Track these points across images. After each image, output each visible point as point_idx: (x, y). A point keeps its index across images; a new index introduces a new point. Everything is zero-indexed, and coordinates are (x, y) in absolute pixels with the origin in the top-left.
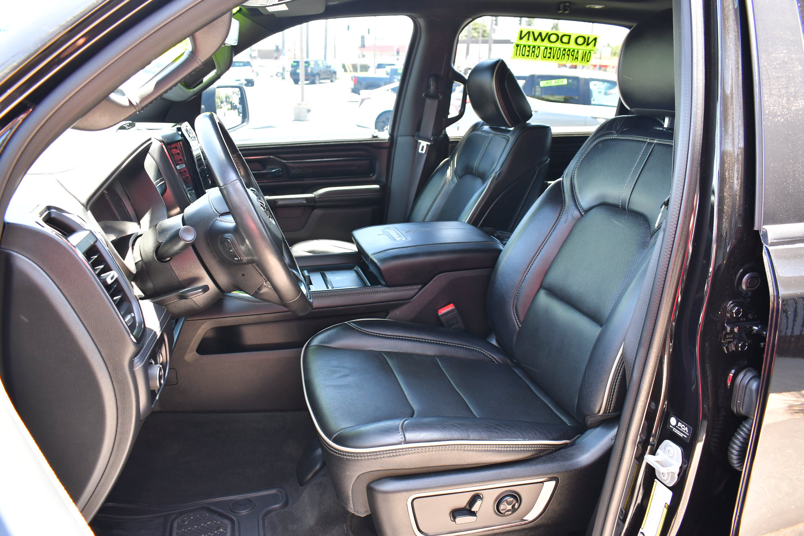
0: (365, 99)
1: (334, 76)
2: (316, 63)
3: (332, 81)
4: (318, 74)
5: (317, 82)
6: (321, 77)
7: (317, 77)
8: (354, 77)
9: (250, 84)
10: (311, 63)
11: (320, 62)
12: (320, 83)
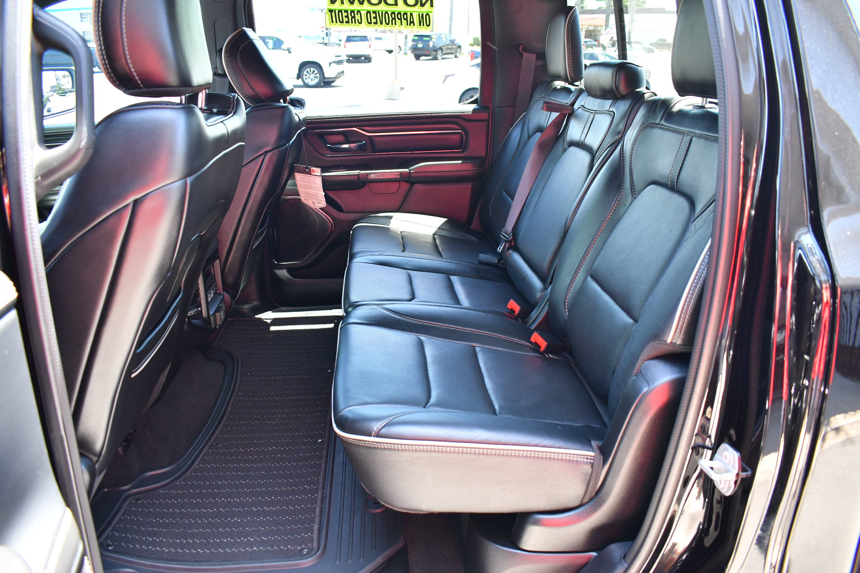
0: (449, 76)
1: (458, 50)
2: (439, 37)
3: (456, 57)
4: (441, 48)
5: (439, 57)
6: (444, 52)
7: (440, 52)
8: (471, 51)
9: (367, 61)
10: (433, 36)
11: (443, 36)
12: (443, 59)
